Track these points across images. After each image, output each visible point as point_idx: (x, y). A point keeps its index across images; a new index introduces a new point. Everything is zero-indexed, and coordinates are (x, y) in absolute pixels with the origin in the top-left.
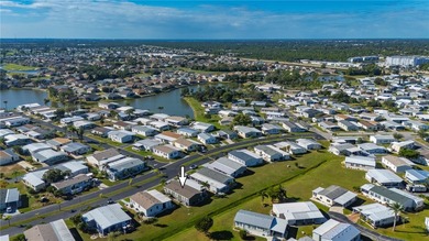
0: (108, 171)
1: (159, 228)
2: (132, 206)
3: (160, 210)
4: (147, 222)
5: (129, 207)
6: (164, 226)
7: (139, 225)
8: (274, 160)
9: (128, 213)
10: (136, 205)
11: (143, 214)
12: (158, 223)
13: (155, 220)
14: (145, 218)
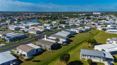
0: (6, 38)
1: (36, 63)
2: (18, 52)
3: (34, 53)
4: (27, 60)
5: (16, 53)
6: (38, 61)
7: (22, 62)
8: (80, 32)
9: (15, 55)
10: (20, 51)
11: (24, 55)
12: (35, 59)
13: (33, 58)
14: (26, 58)
